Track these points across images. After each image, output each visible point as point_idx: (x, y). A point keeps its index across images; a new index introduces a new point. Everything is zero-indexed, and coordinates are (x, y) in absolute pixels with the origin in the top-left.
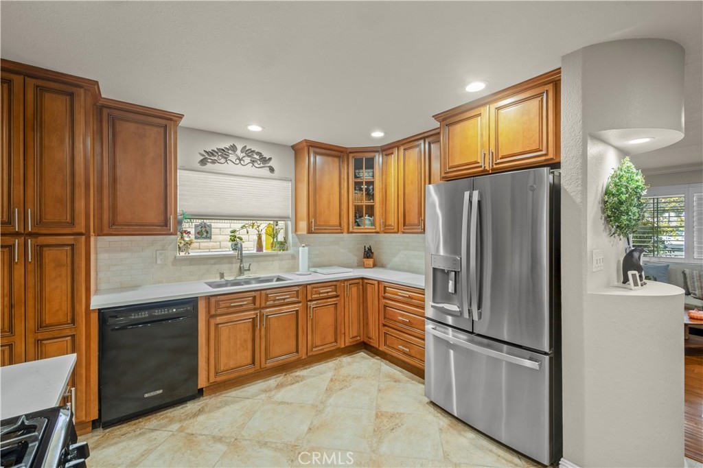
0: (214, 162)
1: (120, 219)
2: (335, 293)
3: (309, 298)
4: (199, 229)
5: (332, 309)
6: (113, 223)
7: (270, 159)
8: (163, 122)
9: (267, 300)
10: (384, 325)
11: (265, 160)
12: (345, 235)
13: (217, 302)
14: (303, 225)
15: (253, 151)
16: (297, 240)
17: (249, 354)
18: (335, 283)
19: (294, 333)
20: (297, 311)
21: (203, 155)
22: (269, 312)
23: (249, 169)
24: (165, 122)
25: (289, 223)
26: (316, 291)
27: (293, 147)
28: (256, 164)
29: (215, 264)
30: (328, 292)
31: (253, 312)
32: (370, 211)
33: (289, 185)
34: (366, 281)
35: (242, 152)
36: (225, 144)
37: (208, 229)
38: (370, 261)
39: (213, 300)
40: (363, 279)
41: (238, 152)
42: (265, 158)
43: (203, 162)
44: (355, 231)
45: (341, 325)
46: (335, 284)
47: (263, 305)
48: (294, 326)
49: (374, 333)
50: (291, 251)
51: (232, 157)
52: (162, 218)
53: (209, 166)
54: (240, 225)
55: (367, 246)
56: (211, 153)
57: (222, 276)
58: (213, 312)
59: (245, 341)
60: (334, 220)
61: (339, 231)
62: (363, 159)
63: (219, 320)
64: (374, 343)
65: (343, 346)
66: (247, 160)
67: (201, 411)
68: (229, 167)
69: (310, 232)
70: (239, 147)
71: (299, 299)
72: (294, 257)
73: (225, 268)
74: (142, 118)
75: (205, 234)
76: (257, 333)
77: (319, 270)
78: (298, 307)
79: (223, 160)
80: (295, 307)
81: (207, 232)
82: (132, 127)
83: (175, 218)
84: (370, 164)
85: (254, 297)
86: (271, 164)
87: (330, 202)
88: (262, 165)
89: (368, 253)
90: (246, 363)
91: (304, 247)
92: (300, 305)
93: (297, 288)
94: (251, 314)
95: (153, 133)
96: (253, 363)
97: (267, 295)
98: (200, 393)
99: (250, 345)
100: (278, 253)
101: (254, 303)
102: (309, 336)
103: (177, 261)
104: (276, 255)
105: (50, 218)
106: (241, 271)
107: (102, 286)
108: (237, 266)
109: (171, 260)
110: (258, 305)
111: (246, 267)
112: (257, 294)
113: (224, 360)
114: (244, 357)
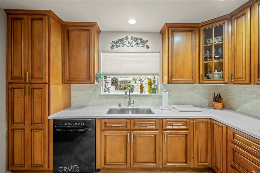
0: (117, 47)
2: (185, 127)
3: (164, 128)
4: (113, 81)
5: (183, 138)
6: (69, 78)
7: (147, 41)
9: (135, 126)
10: (233, 167)
11: (143, 42)
12: (197, 85)
13: (105, 123)
14: (165, 78)
15: (137, 38)
16: (163, 87)
17: (123, 156)
18: (185, 120)
19: (153, 149)
20: (155, 135)
21: (111, 44)
22: (136, 133)
23: (136, 49)
25: (159, 77)
26: (169, 124)
27: (160, 32)
28: (139, 45)
29: (118, 99)
30: (179, 126)
31: (126, 132)
32: (220, 67)
33: (158, 55)
34: (214, 122)
35: (131, 40)
36: (123, 37)
38: (220, 105)
39: (103, 121)
40: (210, 119)
41: (129, 40)
42: (144, 41)
43: (112, 47)
44: (205, 82)
45: (190, 150)
47: (132, 128)
48: (153, 145)
50: (159, 94)
51: (126, 43)
52: (88, 75)
53: (115, 49)
55: (217, 93)
56: (116, 43)
57: (120, 105)
58: (103, 128)
59: (121, 148)
60: (188, 75)
61: (192, 82)
62: (212, 28)
63: (106, 132)
66: (134, 43)
68: (125, 49)
69: (169, 82)
70: (130, 37)
71: (157, 128)
72: (161, 97)
73: (122, 101)
75: (115, 83)
76: (128, 144)
78: (155, 133)
79: (122, 45)
80: (154, 133)
81: (116, 83)
82: (75, 33)
83: (94, 75)
84: (219, 32)
85: (126, 122)
86: (147, 44)
87: (184, 62)
88: (142, 45)
89: (218, 98)
91: (165, 92)
92: (158, 131)
94: (125, 133)
95: (84, 34)
96: (126, 162)
97: (134, 122)
99: (124, 151)
100: (152, 94)
101: (126, 126)
102: (165, 155)
103: (101, 96)
104: (150, 96)
105: (35, 76)
106: (130, 104)
107: (73, 105)
108: (127, 100)
109: (98, 95)
110: (129, 127)
111: (132, 102)
112: (128, 121)
113: (109, 157)
114: (120, 158)
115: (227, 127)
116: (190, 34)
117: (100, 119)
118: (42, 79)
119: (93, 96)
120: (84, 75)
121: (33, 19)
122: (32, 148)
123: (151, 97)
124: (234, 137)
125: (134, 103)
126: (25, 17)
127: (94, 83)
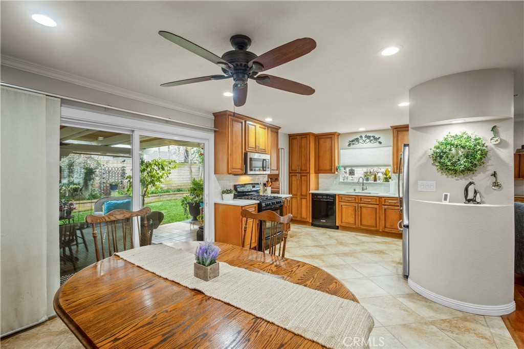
0: (353, 144)
1: (320, 168)
3: (383, 204)
4: (350, 171)
6: (319, 170)
7: (379, 138)
9: (361, 200)
11: (376, 139)
15: (370, 136)
17: (353, 219)
19: (374, 218)
20: (376, 208)
21: (348, 143)
22: (362, 205)
23: (369, 145)
24: (331, 136)
26: (387, 201)
28: (372, 142)
29: (353, 185)
31: (355, 204)
33: (391, 149)
35: (365, 138)
36: (358, 136)
37: (354, 171)
41: (363, 138)
43: (349, 145)
47: (359, 202)
51: (361, 141)
52: (331, 168)
53: (352, 146)
56: (352, 141)
57: (355, 190)
58: (340, 200)
59: (352, 214)
63: (342, 204)
66: (368, 140)
68: (360, 145)
69: (394, 172)
70: (363, 136)
71: (378, 203)
73: (357, 187)
74: (325, 136)
76: (357, 212)
79: (357, 143)
80: (375, 206)
81: (353, 173)
82: (323, 140)
83: (335, 167)
85: (355, 198)
86: (380, 140)
88: (375, 142)
90: (352, 223)
91: (392, 180)
92: (378, 206)
93: (375, 198)
95: (328, 141)
96: (355, 224)
97: (361, 198)
98: (337, 228)
99: (354, 216)
101: (355, 200)
102: (383, 222)
103: (340, 183)
105: (303, 169)
106: (363, 189)
107: (320, 189)
108: (362, 187)
109: (338, 182)
110: (357, 201)
111: (365, 188)
112: (357, 197)
113: (344, 219)
114: (351, 220)
117: (338, 195)
118: (306, 170)
119: (334, 183)
120: (328, 167)
121: (301, 138)
122: (301, 208)
123: (383, 185)
125: (366, 189)
126: (298, 137)
127: (335, 173)
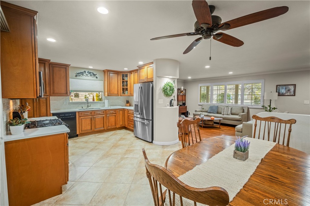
0: (79, 76)
1: (55, 92)
2: (115, 112)
3: (107, 113)
4: (75, 95)
5: (114, 117)
7: (96, 74)
8: (65, 67)
9: (95, 113)
10: (129, 121)
11: (94, 75)
12: (119, 97)
13: (81, 113)
14: (106, 94)
15: (91, 72)
16: (105, 98)
17: (90, 127)
19: (103, 122)
20: (104, 117)
21: (76, 74)
22: (96, 116)
23: (90, 78)
25: (103, 93)
26: (109, 112)
27: (103, 71)
28: (92, 76)
29: (80, 104)
30: (113, 112)
32: (127, 89)
33: (102, 82)
35: (87, 73)
36: (83, 71)
37: (78, 95)
38: (128, 104)
39: (80, 113)
40: (124, 109)
41: (86, 73)
43: (76, 76)
44: (123, 95)
45: (117, 121)
46: (115, 110)
47: (94, 115)
48: (103, 120)
49: (126, 124)
50: (103, 101)
51: (85, 74)
52: (66, 92)
53: (78, 77)
54: (88, 94)
55: (127, 100)
56: (78, 74)
57: (82, 107)
58: (80, 116)
59: (89, 124)
60: (116, 92)
61: (118, 95)
62: (124, 75)
63: (82, 118)
64: (126, 126)
65: (118, 127)
66: (89, 75)
67: (77, 139)
68: (84, 77)
69: (108, 95)
70: (87, 72)
71: (104, 114)
72: (104, 103)
73: (83, 105)
74: (60, 66)
76: (92, 122)
77: (111, 107)
79: (82, 75)
81: (78, 96)
82: (57, 69)
83: (69, 92)
84: (127, 76)
85: (91, 112)
86: (96, 76)
87: (114, 87)
89: (128, 102)
90: (89, 129)
91: (106, 100)
93: (103, 111)
94: (90, 117)
95: (63, 70)
96: (91, 129)
97: (95, 112)
98: (77, 136)
99: (90, 125)
100: (99, 101)
101: (91, 114)
102: (107, 124)
103: (70, 103)
104: (99, 102)
106: (88, 106)
108: (86, 105)
109: (68, 103)
110: (92, 114)
112: (92, 112)
113: (83, 128)
114: (89, 127)
115: (127, 109)
116: (116, 75)
117: (79, 112)
118: (46, 94)
119: (65, 103)
120: (63, 91)
124: (128, 112)
127: (69, 96)
